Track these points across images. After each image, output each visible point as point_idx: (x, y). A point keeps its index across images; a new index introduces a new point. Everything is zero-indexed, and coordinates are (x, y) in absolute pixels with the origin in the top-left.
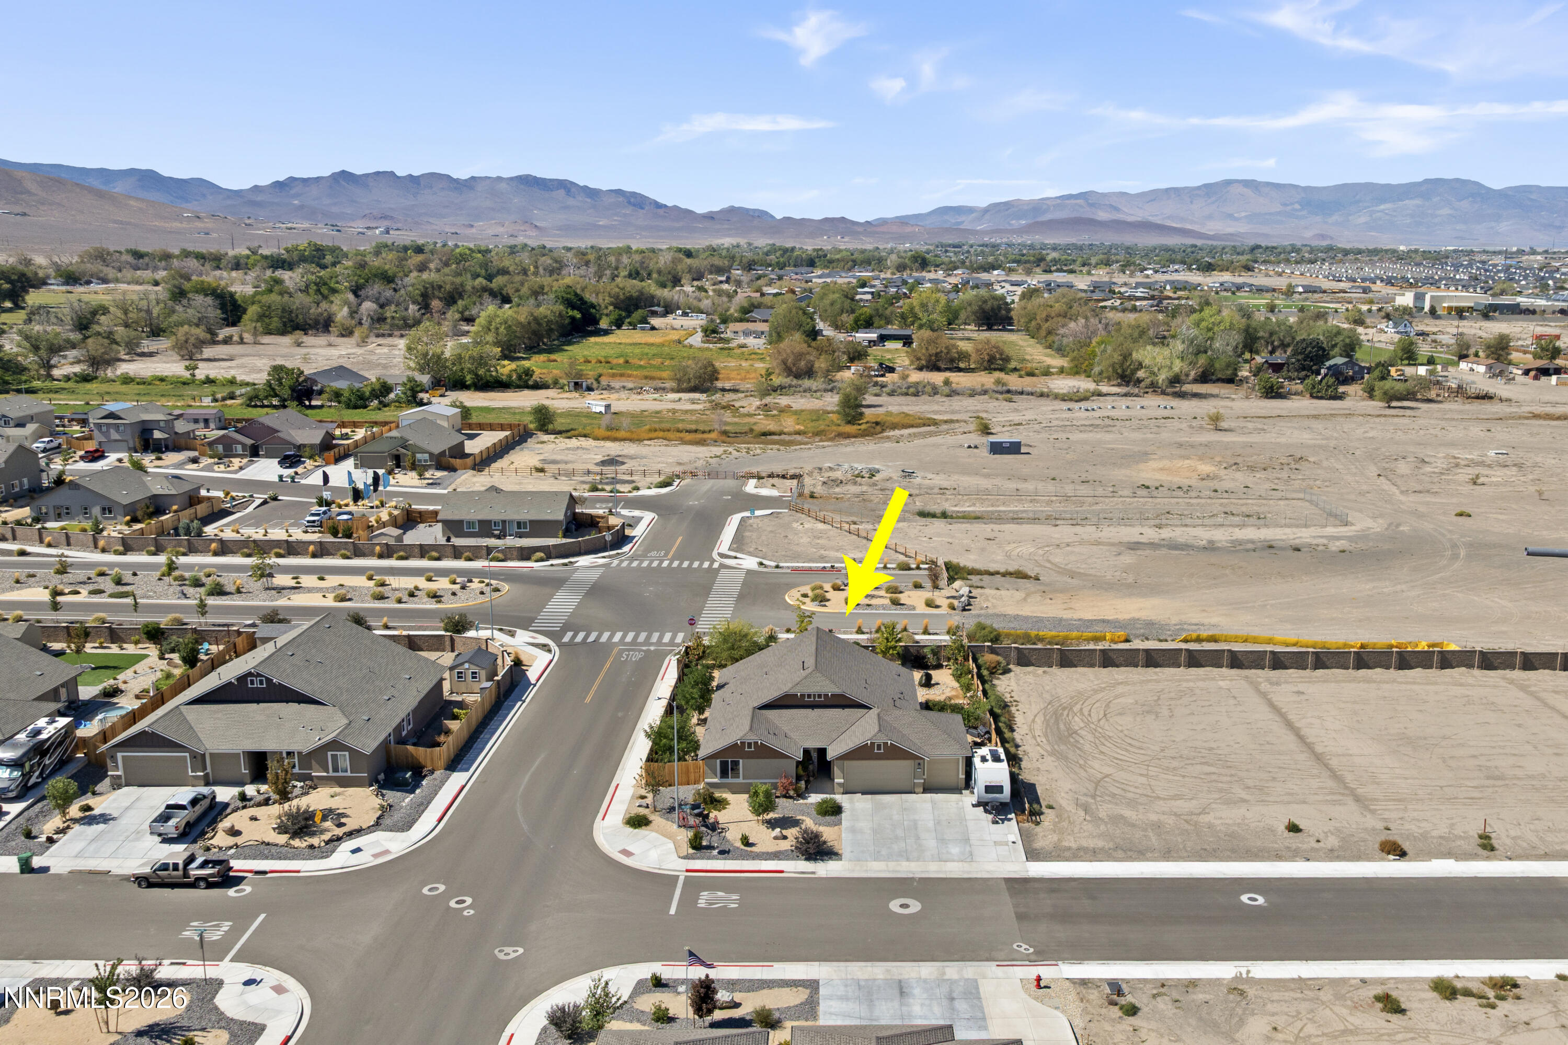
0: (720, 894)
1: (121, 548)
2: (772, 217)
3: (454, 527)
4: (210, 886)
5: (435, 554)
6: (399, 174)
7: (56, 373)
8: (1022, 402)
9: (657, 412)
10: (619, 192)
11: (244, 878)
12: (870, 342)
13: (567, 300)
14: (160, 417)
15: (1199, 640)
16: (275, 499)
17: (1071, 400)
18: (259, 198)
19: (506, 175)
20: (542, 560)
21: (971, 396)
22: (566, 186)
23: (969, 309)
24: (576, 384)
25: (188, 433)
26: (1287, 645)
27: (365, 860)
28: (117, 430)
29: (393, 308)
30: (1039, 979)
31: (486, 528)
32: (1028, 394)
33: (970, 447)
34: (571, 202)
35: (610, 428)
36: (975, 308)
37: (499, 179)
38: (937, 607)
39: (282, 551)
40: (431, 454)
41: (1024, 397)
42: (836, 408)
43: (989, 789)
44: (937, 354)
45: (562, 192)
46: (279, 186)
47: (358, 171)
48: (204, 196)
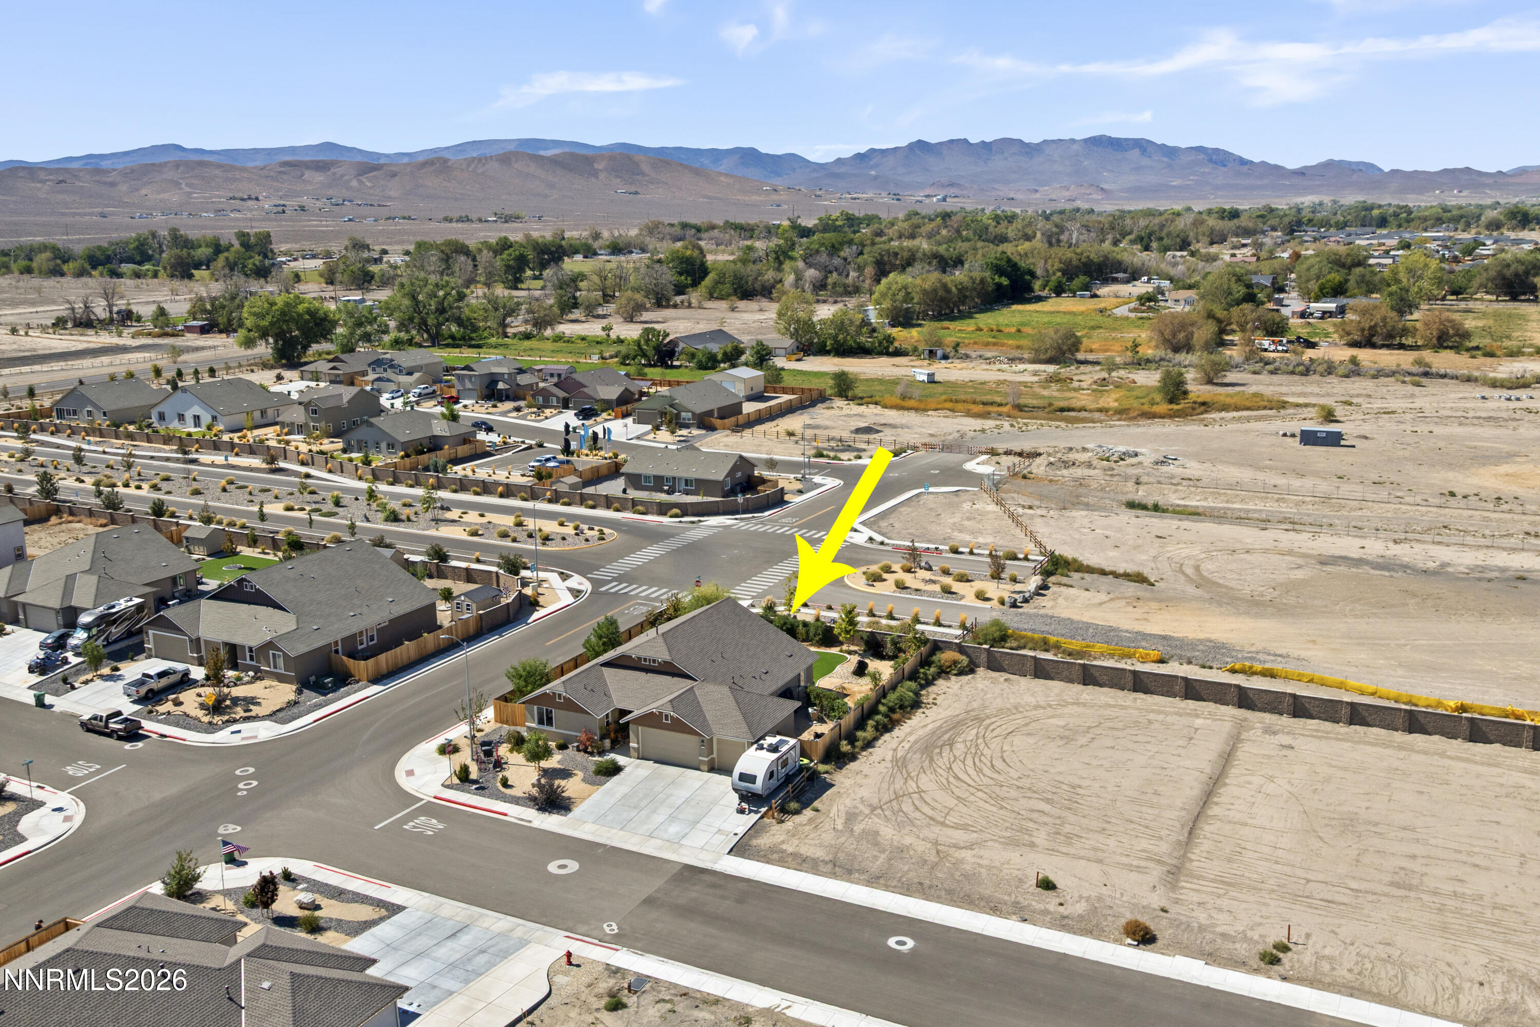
0: (434, 821)
1: (371, 477)
2: (1380, 170)
3: (635, 481)
4: (120, 738)
5: (590, 502)
6: (972, 141)
7: (509, 330)
8: (1433, 387)
9: (984, 383)
10: (1200, 149)
11: (149, 737)
12: (1324, 313)
13: (997, 266)
14: (504, 370)
15: (1249, 672)
16: (540, 445)
17: (1502, 386)
18: (842, 170)
19: (1078, 138)
20: (676, 516)
21: (1375, 377)
22: (1142, 146)
23: (1485, 275)
24: (931, 352)
25: (532, 385)
26: (1362, 694)
27: (236, 740)
28: (470, 381)
29: (835, 275)
30: (569, 955)
31: (658, 483)
32: (1452, 378)
33: (1285, 435)
34: (1145, 162)
35: (904, 397)
36: (1492, 273)
37: (1073, 141)
38: (988, 599)
39: (478, 490)
40: (693, 413)
41: (1446, 381)
42: (1157, 384)
43: (743, 777)
44: (1371, 328)
45: (1136, 152)
46: (860, 158)
47: (933, 140)
48: (794, 170)
